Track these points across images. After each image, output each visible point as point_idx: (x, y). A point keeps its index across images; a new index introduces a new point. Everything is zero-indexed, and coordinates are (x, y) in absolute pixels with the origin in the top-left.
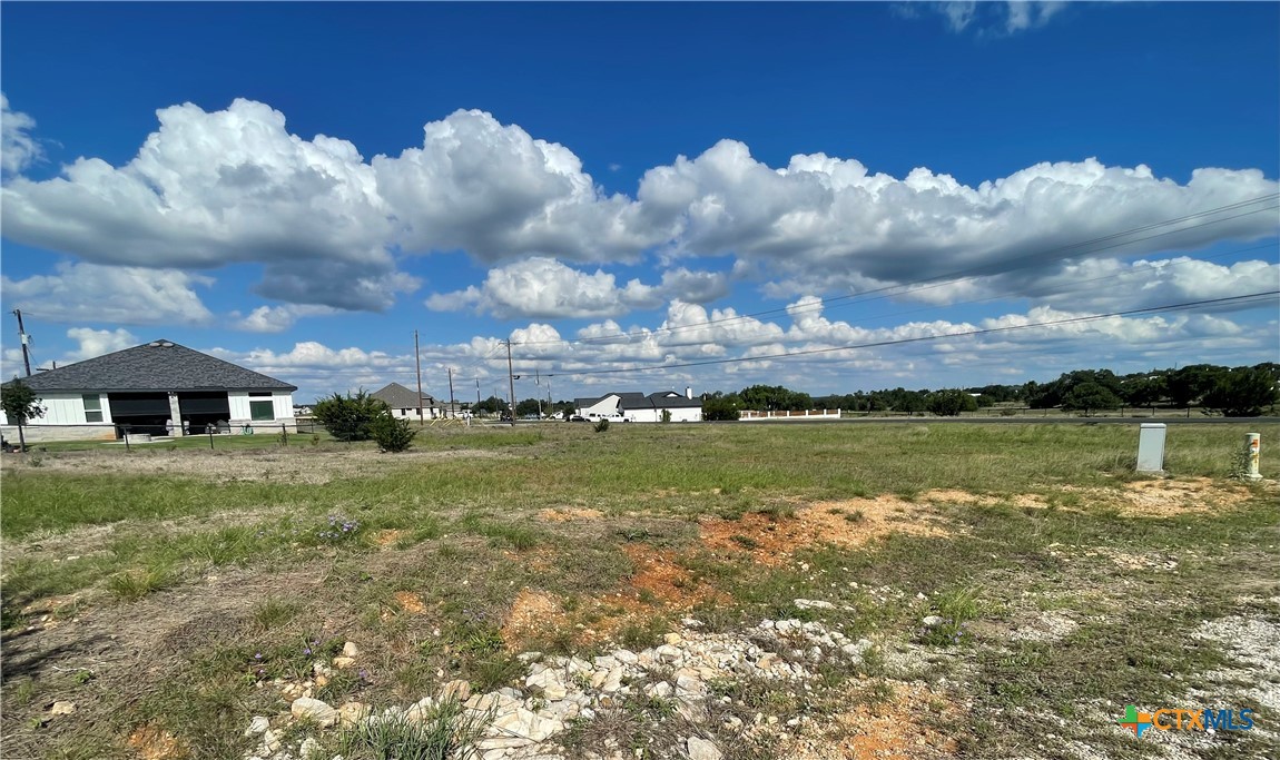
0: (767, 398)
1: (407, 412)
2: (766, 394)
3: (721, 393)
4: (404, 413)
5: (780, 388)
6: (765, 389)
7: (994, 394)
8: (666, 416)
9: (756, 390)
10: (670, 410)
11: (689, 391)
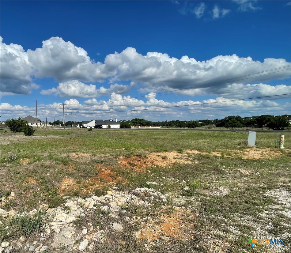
0: (139, 122)
1: (33, 124)
2: (139, 121)
3: (125, 120)
4: (32, 124)
5: (143, 119)
6: (138, 119)
7: (206, 122)
8: (109, 127)
9: (136, 120)
10: (111, 125)
11: (116, 120)
